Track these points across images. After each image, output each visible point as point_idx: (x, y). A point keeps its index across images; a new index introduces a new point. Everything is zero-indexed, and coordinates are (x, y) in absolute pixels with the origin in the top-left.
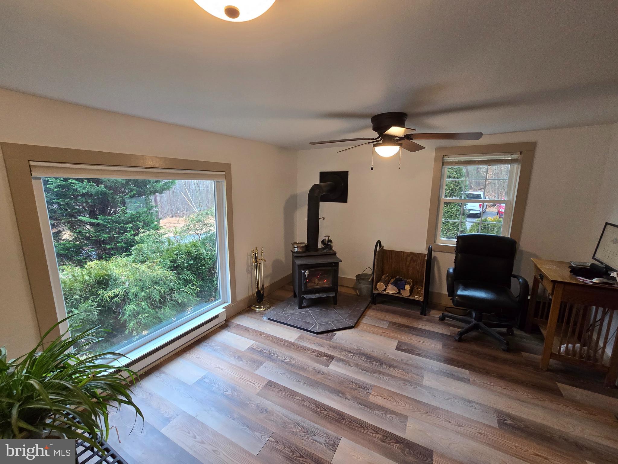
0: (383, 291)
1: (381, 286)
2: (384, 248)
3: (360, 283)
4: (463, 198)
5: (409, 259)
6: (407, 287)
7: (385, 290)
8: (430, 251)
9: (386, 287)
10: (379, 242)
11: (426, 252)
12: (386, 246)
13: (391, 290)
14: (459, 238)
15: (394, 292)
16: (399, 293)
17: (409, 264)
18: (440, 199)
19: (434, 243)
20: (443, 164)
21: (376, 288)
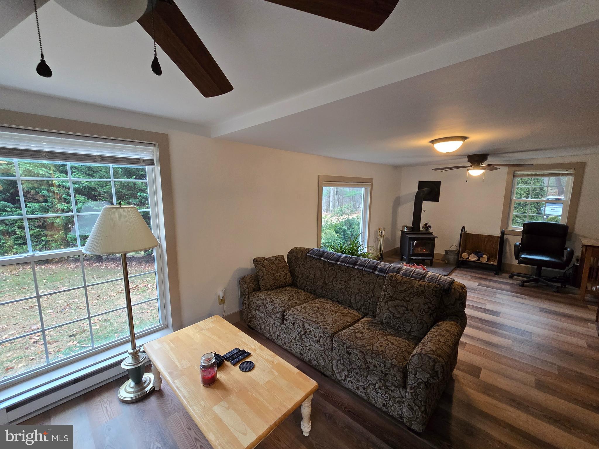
0: (467, 258)
1: (465, 255)
2: (467, 233)
3: (448, 255)
4: (530, 199)
5: (487, 239)
6: (485, 257)
7: (468, 258)
8: (503, 234)
9: (469, 256)
10: (463, 228)
11: (499, 235)
12: (468, 231)
13: (473, 258)
14: (525, 225)
15: (475, 259)
16: (479, 260)
17: (487, 243)
18: (512, 200)
19: (507, 229)
20: (514, 176)
21: (462, 257)
